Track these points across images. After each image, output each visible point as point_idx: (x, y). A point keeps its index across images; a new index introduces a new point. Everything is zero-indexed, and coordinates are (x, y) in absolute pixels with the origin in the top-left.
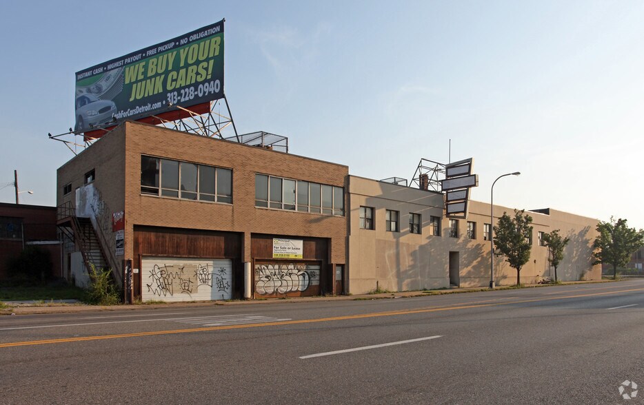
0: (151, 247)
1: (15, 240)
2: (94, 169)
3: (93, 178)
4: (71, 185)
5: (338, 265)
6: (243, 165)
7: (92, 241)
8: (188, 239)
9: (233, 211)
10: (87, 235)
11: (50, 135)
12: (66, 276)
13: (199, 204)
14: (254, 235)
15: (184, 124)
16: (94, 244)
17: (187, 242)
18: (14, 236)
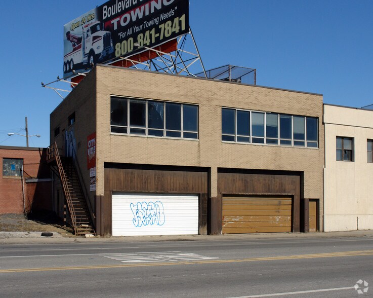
0: (121, 184)
1: (17, 178)
2: (74, 113)
3: (74, 121)
4: (59, 127)
5: (311, 200)
6: (209, 100)
7: (73, 178)
8: (155, 175)
9: (199, 146)
10: (70, 172)
11: (43, 84)
12: (56, 210)
13: (166, 140)
14: (220, 170)
15: (154, 64)
16: (75, 181)
17: (155, 178)
18: (16, 175)
